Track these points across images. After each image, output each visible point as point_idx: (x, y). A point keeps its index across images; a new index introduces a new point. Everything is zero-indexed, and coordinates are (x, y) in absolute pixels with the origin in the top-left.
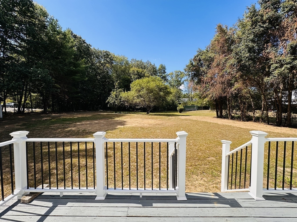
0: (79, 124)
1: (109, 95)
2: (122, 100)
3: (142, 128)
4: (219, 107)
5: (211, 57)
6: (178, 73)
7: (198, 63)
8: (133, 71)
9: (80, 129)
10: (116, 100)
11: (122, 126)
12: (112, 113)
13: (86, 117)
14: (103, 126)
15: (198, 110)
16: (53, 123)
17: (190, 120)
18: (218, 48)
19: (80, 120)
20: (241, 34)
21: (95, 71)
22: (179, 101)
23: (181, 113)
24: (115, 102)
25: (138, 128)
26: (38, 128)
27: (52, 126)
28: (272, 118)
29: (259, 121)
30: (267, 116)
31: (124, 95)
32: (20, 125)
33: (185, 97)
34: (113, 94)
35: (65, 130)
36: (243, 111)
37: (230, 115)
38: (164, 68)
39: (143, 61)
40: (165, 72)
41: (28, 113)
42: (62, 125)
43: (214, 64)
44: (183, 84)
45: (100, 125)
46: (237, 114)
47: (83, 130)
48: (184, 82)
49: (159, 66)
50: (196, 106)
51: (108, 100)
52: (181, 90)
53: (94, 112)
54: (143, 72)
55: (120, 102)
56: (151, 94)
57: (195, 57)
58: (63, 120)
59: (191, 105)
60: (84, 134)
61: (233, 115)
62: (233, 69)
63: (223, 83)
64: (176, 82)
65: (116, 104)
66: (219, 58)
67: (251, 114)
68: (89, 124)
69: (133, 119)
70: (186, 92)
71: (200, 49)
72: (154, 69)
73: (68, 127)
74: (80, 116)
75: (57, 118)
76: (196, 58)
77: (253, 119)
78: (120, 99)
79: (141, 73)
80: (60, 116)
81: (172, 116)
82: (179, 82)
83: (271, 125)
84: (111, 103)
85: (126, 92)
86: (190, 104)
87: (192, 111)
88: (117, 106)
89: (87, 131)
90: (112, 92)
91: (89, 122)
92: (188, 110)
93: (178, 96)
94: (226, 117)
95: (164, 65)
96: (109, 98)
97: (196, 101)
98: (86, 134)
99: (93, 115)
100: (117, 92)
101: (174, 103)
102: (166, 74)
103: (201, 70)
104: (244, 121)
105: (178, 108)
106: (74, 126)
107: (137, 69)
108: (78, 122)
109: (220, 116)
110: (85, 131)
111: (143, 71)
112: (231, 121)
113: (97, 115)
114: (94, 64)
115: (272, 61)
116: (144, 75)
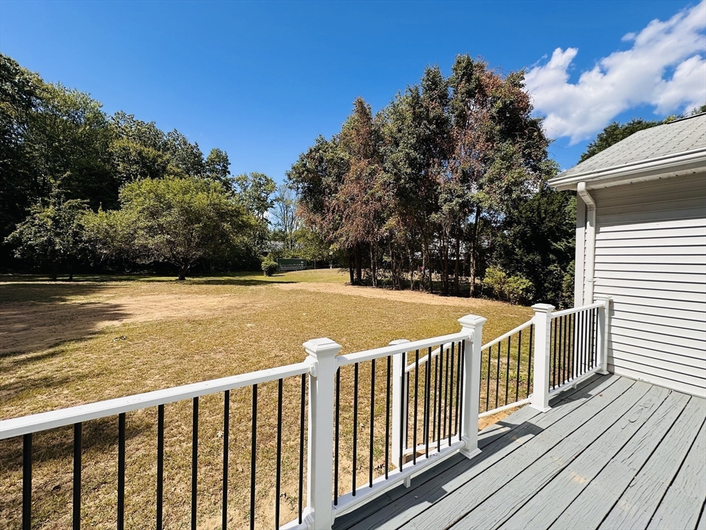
2: (84, 238)
3: (194, 322)
4: (356, 262)
5: (343, 159)
6: (260, 179)
7: (317, 166)
8: (124, 149)
10: (57, 235)
11: (116, 323)
15: (306, 269)
17: (303, 292)
18: (356, 144)
20: (395, 130)
22: (261, 247)
23: (270, 276)
24: (50, 242)
25: (180, 322)
28: (435, 282)
29: (419, 289)
30: (429, 279)
31: (93, 221)
33: (275, 240)
34: (44, 214)
36: (394, 272)
37: (375, 278)
38: (225, 161)
39: (157, 127)
40: (225, 171)
43: (351, 175)
44: (272, 207)
46: (385, 277)
48: (275, 203)
49: (209, 154)
50: (302, 260)
51: (16, 233)
52: (267, 220)
54: (160, 160)
56: (196, 225)
57: (311, 151)
59: (290, 257)
61: (379, 278)
62: (388, 191)
63: (366, 216)
64: (254, 200)
65: (58, 250)
66: (359, 166)
67: (407, 276)
69: (144, 297)
70: (280, 227)
71: (322, 136)
72: (195, 158)
76: (314, 153)
77: (410, 286)
78: (75, 234)
79: (154, 161)
81: (255, 284)
82: (262, 201)
83: (435, 293)
84: (31, 247)
85: (101, 212)
86: (287, 256)
87: (293, 271)
88: (63, 255)
90: (35, 208)
92: (286, 268)
93: (259, 236)
94: (367, 283)
95: (224, 153)
96: (18, 225)
97: (303, 250)
100: (59, 210)
101: (251, 252)
102: (229, 176)
103: (324, 183)
104: (399, 290)
105: (263, 264)
107: (138, 147)
109: (356, 282)
111: (160, 156)
112: (378, 290)
115: (441, 189)
116: (164, 168)
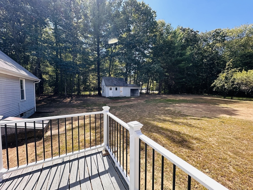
0: (177, 106)
1: (216, 77)
2: (235, 83)
9: (177, 110)
11: (228, 116)
12: (220, 97)
13: (186, 100)
14: (200, 111)
16: (161, 102)
19: (180, 102)
21: (201, 55)
26: (151, 104)
27: (158, 104)
31: (240, 76)
32: (144, 101)
34: (222, 76)
35: (165, 109)
41: (151, 94)
42: (165, 104)
45: (197, 109)
47: (179, 111)
51: (214, 83)
53: (198, 95)
55: (233, 85)
58: (167, 101)
60: (178, 115)
65: (226, 88)
68: (186, 107)
73: (168, 107)
74: (182, 98)
75: (164, 99)
80: (167, 97)
84: (218, 87)
85: (245, 72)
88: (228, 90)
89: (182, 113)
90: (221, 74)
91: (187, 105)
96: (215, 81)
98: (179, 116)
99: (194, 99)
100: (228, 74)
106: (173, 106)
108: (177, 104)
110: (180, 113)
113: (198, 99)
114: (200, 48)
